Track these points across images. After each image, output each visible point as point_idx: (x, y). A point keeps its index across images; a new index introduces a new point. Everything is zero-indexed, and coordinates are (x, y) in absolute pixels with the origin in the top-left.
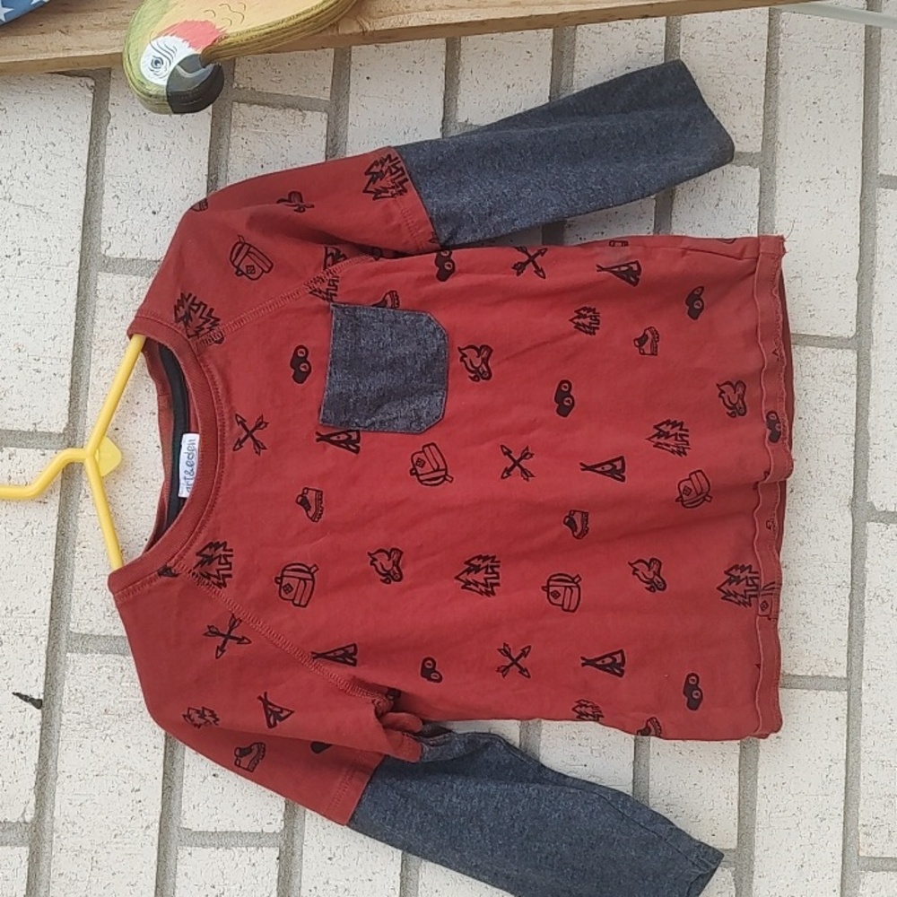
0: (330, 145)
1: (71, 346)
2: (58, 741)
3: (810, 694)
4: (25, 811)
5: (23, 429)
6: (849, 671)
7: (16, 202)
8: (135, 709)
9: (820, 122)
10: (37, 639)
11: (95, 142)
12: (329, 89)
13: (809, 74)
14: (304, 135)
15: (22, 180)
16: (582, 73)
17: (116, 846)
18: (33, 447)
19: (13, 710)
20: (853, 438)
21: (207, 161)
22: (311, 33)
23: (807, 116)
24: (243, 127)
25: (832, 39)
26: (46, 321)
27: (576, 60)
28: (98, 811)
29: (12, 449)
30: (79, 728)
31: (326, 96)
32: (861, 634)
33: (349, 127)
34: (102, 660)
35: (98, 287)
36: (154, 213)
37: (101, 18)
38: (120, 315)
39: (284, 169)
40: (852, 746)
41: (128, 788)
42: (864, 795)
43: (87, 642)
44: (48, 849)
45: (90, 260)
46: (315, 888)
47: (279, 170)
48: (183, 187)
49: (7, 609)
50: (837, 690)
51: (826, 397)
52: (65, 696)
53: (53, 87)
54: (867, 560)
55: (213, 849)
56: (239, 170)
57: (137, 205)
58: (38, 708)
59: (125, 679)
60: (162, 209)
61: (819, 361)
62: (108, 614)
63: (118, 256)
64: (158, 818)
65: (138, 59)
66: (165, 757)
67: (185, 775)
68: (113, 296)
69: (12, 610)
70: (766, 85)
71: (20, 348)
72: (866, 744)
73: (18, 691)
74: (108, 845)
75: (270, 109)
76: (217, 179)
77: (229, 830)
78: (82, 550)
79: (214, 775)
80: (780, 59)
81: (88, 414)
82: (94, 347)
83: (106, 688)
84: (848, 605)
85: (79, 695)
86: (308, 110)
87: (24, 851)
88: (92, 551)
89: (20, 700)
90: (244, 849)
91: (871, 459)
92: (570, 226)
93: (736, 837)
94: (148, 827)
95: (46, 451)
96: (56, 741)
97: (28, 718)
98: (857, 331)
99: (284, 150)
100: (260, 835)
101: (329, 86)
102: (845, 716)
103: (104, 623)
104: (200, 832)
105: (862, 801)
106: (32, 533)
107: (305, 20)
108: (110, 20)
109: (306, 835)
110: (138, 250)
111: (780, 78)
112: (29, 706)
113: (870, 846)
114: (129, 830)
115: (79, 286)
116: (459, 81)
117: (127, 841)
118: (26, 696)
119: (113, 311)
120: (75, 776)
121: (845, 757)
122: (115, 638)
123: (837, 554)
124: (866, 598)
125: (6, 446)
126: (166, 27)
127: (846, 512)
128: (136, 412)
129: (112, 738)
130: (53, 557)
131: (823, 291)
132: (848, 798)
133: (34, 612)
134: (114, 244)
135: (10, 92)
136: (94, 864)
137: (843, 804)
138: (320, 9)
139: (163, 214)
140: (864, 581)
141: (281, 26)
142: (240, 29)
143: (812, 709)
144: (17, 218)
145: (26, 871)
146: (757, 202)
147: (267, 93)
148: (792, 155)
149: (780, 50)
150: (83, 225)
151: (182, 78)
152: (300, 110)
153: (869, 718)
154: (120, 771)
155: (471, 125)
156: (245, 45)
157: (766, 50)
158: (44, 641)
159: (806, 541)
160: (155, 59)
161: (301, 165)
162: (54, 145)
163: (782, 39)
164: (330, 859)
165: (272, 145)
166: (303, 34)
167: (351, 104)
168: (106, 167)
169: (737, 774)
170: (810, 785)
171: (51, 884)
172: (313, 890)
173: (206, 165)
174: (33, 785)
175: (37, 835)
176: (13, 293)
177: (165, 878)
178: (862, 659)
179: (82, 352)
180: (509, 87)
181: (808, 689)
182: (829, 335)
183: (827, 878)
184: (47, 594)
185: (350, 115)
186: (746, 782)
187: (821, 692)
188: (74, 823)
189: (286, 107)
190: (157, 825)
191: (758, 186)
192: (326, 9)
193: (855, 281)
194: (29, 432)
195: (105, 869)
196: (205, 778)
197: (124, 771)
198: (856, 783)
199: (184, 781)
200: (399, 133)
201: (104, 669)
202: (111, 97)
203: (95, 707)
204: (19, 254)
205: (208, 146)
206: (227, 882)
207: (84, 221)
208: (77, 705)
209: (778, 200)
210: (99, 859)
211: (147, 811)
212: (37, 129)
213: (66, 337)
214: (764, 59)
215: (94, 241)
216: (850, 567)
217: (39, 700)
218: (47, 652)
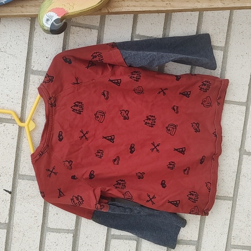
0: (98, 40)
1: (22, 95)
2: (15, 203)
3: (222, 201)
4: (6, 220)
5: (8, 118)
6: (234, 195)
7: (8, 53)
8: (36, 195)
9: (243, 38)
10: (10, 175)
11: (30, 36)
12: (99, 23)
13: (241, 23)
14: (91, 36)
15: (9, 47)
16: (174, 21)
17: (30, 231)
18: (10, 123)
19: (3, 194)
20: (242, 131)
21: (62, 43)
22: (93, 12)
23: (239, 36)
24: (73, 33)
25: (249, 13)
26: (15, 88)
27: (172, 17)
28: (25, 222)
29: (5, 123)
30: (21, 200)
31: (98, 25)
32: (238, 185)
33: (104, 34)
34: (28, 182)
35: (30, 79)
36: (47, 58)
37: (33, 3)
38: (36, 87)
39: (85, 46)
40: (232, 215)
41: (34, 216)
42: (234, 228)
43: (24, 177)
44: (12, 230)
45: (28, 71)
46: (82, 244)
47: (83, 47)
48: (55, 50)
49: (2, 167)
50: (230, 200)
51: (236, 119)
52: (17, 191)
53: (19, 20)
54: (242, 165)
55: (56, 233)
56: (72, 46)
57: (42, 55)
58: (10, 194)
59: (34, 187)
60: (49, 57)
61: (235, 109)
62: (30, 170)
63: (36, 70)
64: (41, 224)
65: (42, 19)
66: (44, 208)
67: (49, 214)
68: (34, 82)
69: (4, 168)
70: (228, 27)
71: (8, 95)
72: (236, 215)
73: (4, 189)
74: (28, 230)
75: (81, 28)
76: (65, 48)
77: (60, 228)
78: (23, 152)
79: (57, 214)
80: (233, 18)
81: (26, 114)
82: (29, 96)
83: (29, 190)
84: (235, 177)
85: (21, 191)
86: (93, 29)
87: (5, 231)
88: (26, 152)
89: (5, 191)
90: (64, 233)
91: (247, 137)
92: (166, 66)
93: (197, 238)
94: (38, 226)
95: (14, 124)
96: (15, 202)
97: (7, 196)
98: (247, 100)
99: (85, 41)
100: (68, 230)
101: (99, 22)
102: (231, 207)
103: (29, 172)
104: (52, 229)
105: (233, 230)
106: (10, 147)
107: (91, 9)
108: (35, 4)
109: (81, 231)
110: (42, 68)
111: (232, 24)
112: (8, 193)
113: (234, 242)
114: (33, 227)
115: (25, 78)
116: (137, 22)
117: (33, 230)
118: (7, 191)
119: (34, 86)
120: (19, 212)
121: (230, 218)
122: (32, 176)
123: (234, 163)
124: (241, 176)
125: (3, 122)
126: (51, 9)
127: (238, 152)
128: (40, 115)
129: (30, 203)
130: (15, 154)
131: (238, 88)
132: (230, 229)
133: (10, 168)
134: (35, 66)
135: (7, 21)
136: (24, 235)
137: (228, 231)
138: (96, 6)
139: (49, 58)
140: (241, 171)
141: (84, 11)
142: (72, 11)
143: (222, 205)
144: (8, 58)
145: (6, 236)
146: (222, 61)
147: (81, 23)
148: (234, 48)
149: (233, 16)
150: (27, 61)
151: (55, 25)
152: (90, 29)
153: (238, 208)
154: (32, 211)
155: (140, 35)
156: (73, 15)
157: (229, 16)
158: (12, 176)
159: (225, 159)
160: (47, 19)
161: (90, 45)
162: (19, 37)
163: (234, 12)
164: (87, 237)
165: (81, 39)
166: (91, 12)
167: (105, 28)
168: (34, 44)
169: (199, 221)
170: (219, 225)
171: (12, 240)
172: (82, 245)
173: (62, 44)
174: (8, 214)
175: (9, 226)
176: (6, 79)
177: (43, 240)
178: (238, 192)
179: (25, 97)
180: (152, 24)
181: (222, 200)
182: (239, 101)
183: (221, 250)
184: (13, 164)
185: (105, 31)
186: (202, 223)
187: (225, 201)
188: (19, 224)
189: (86, 28)
190: (41, 226)
191: (222, 57)
192: (98, 6)
193: (248, 86)
194: (10, 119)
195: (27, 236)
196: (54, 214)
197: (33, 212)
198: (232, 225)
199: (49, 215)
200: (119, 37)
201: (28, 184)
202: (36, 23)
203: (25, 194)
204: (8, 68)
205: (63, 38)
206: (59, 242)
207: (27, 59)
208: (21, 193)
209: (228, 61)
210: (25, 234)
211: (38, 222)
212: (14, 32)
213: (21, 92)
214: (228, 18)
215: (30, 65)
216: (237, 167)
217: (10, 192)
218: (13, 179)
